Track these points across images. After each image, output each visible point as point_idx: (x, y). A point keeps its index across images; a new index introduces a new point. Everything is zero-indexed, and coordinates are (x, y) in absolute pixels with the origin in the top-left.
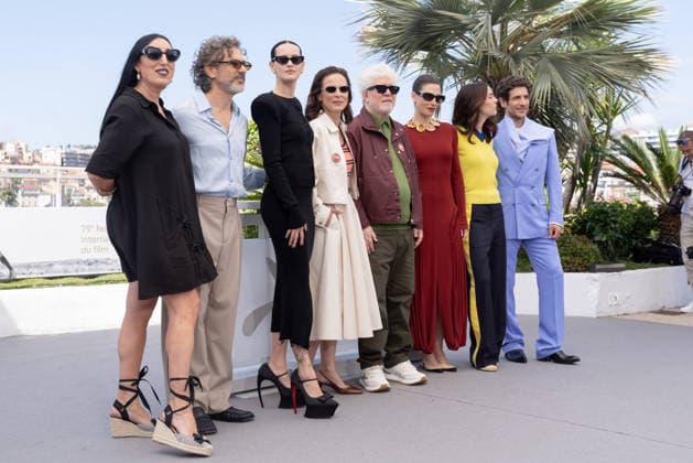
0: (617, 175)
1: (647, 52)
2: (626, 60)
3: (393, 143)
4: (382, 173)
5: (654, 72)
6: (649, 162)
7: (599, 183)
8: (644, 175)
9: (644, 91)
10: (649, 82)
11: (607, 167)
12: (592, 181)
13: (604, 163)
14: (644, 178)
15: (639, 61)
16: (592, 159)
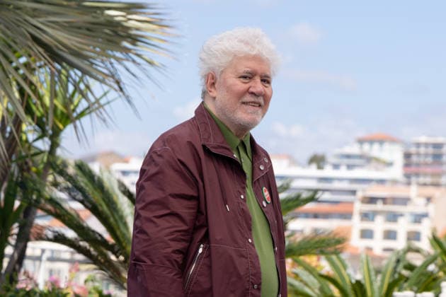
0: (59, 239)
1: (130, 8)
2: (88, 18)
3: (254, 183)
4: (235, 241)
5: (141, 48)
6: (122, 218)
7: (29, 252)
8: (111, 241)
9: (118, 82)
10: (129, 64)
11: (43, 221)
12: (16, 247)
13: (40, 212)
14: (111, 248)
15: (113, 25)
16: (17, 204)
